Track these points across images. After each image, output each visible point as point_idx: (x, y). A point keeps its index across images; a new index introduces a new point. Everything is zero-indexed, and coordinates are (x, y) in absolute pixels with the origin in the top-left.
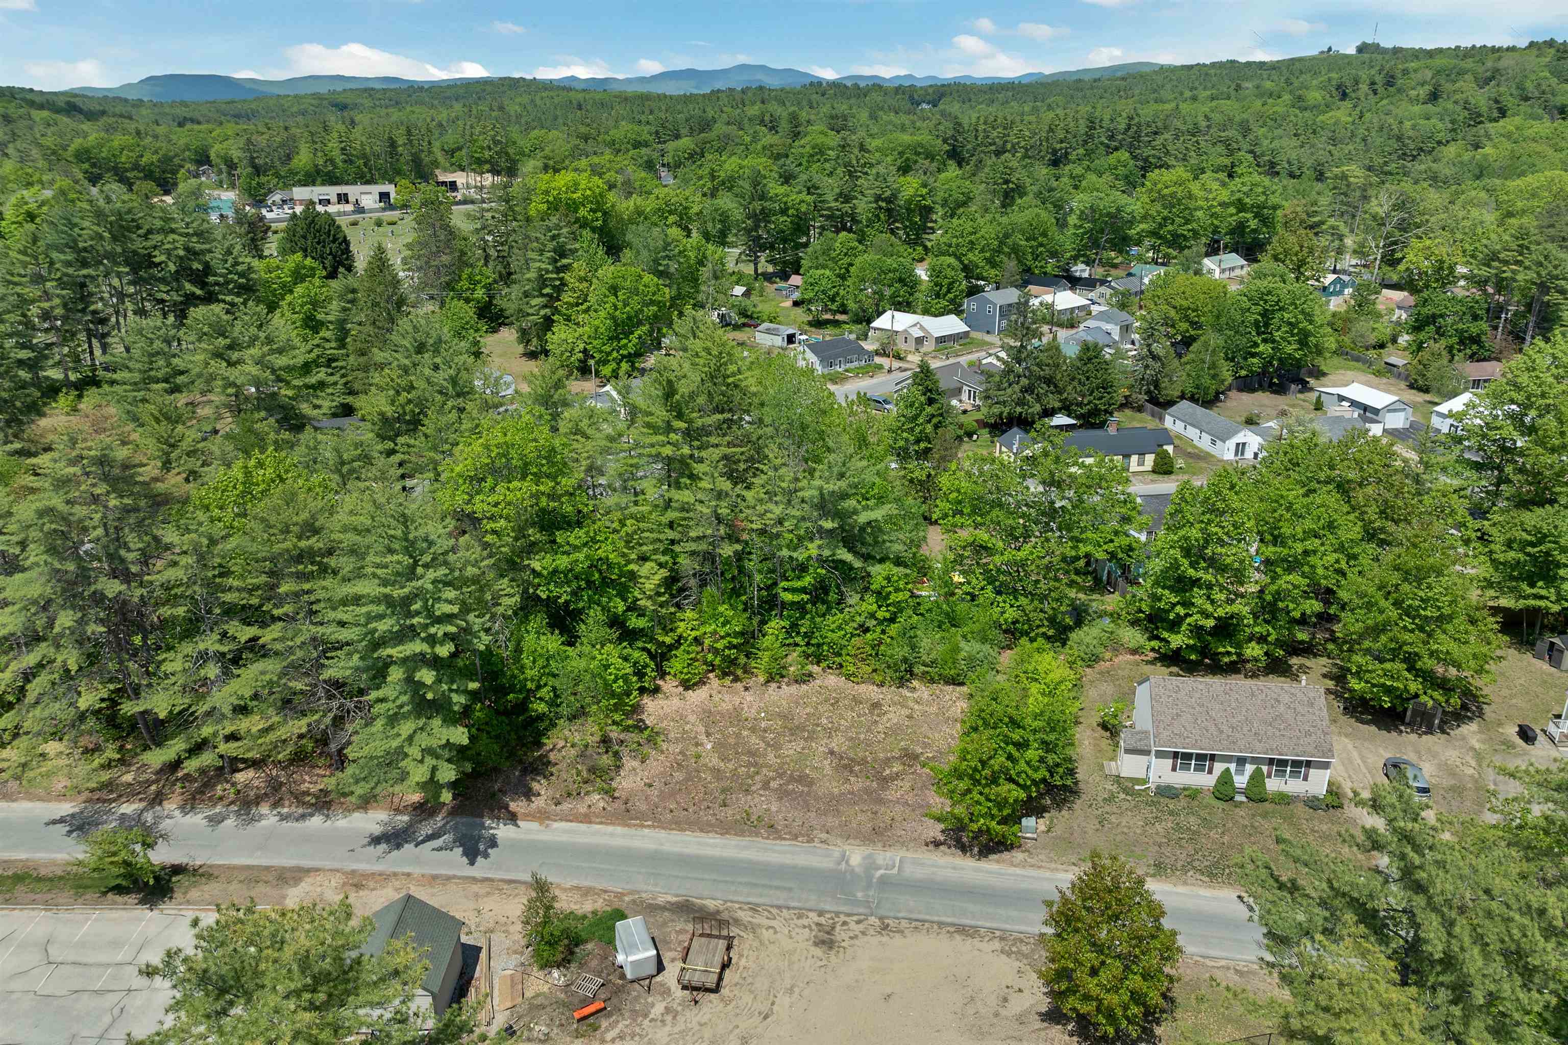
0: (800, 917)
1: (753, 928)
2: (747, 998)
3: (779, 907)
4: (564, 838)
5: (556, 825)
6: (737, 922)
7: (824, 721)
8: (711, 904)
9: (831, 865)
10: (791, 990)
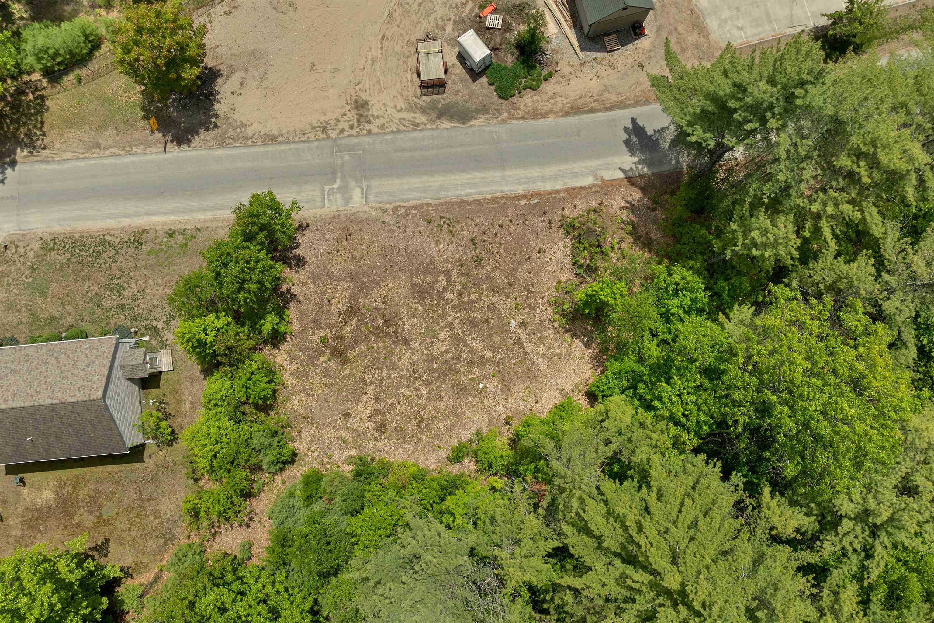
0: (383, 126)
1: (412, 107)
2: (398, 48)
3: (399, 131)
4: (578, 166)
5: (588, 181)
6: (423, 110)
7: (424, 390)
8: (446, 124)
9: (375, 183)
10: (374, 61)
